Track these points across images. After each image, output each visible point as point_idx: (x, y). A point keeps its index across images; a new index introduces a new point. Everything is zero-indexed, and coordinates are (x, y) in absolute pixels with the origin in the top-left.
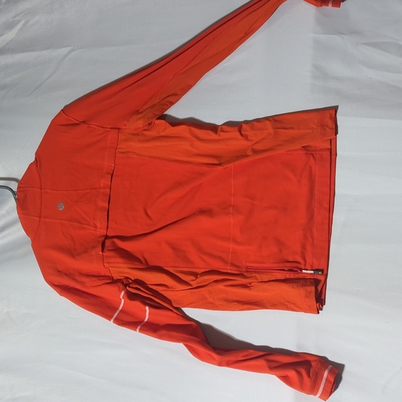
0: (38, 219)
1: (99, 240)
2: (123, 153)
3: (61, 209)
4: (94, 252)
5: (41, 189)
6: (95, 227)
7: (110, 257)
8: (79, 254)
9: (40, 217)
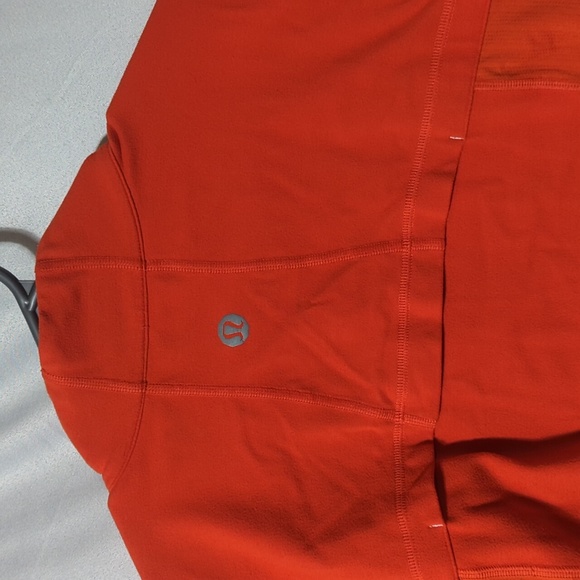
0: (134, 391)
1: (412, 463)
2: (512, 75)
3: (234, 343)
4: (402, 523)
5: (143, 262)
6: (388, 407)
7: (483, 541)
8: (334, 534)
9: (144, 383)
